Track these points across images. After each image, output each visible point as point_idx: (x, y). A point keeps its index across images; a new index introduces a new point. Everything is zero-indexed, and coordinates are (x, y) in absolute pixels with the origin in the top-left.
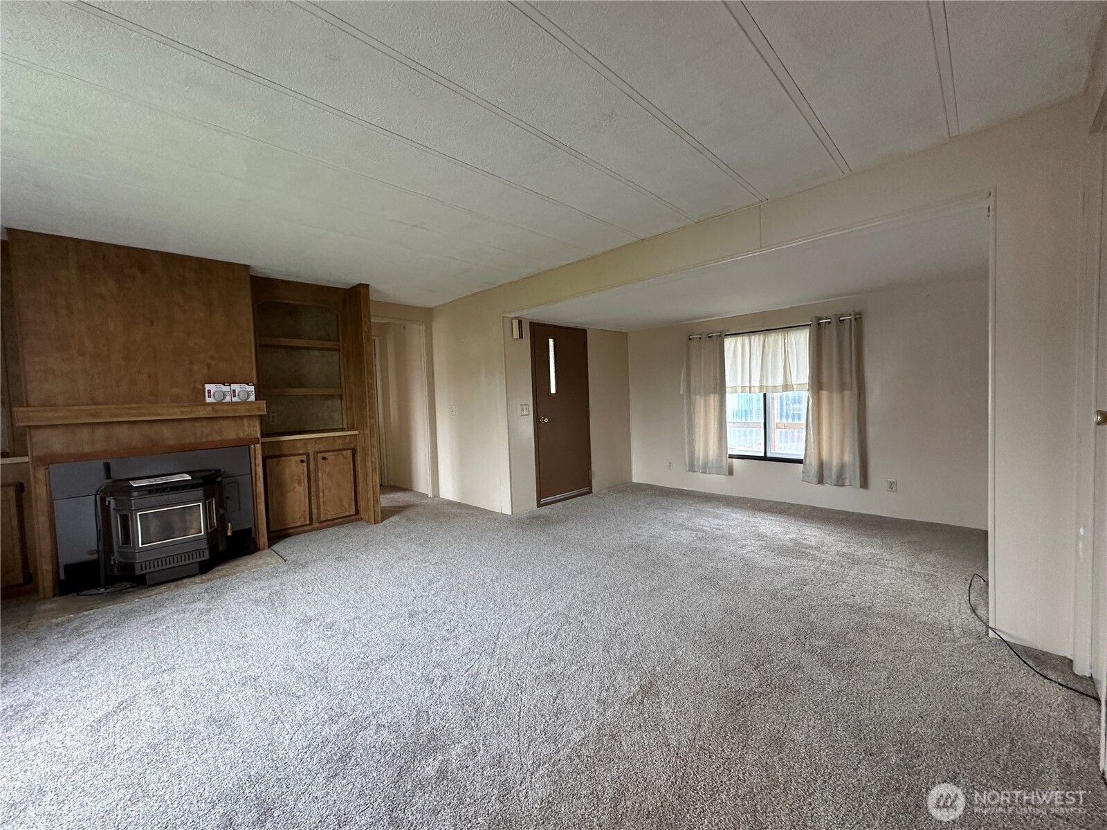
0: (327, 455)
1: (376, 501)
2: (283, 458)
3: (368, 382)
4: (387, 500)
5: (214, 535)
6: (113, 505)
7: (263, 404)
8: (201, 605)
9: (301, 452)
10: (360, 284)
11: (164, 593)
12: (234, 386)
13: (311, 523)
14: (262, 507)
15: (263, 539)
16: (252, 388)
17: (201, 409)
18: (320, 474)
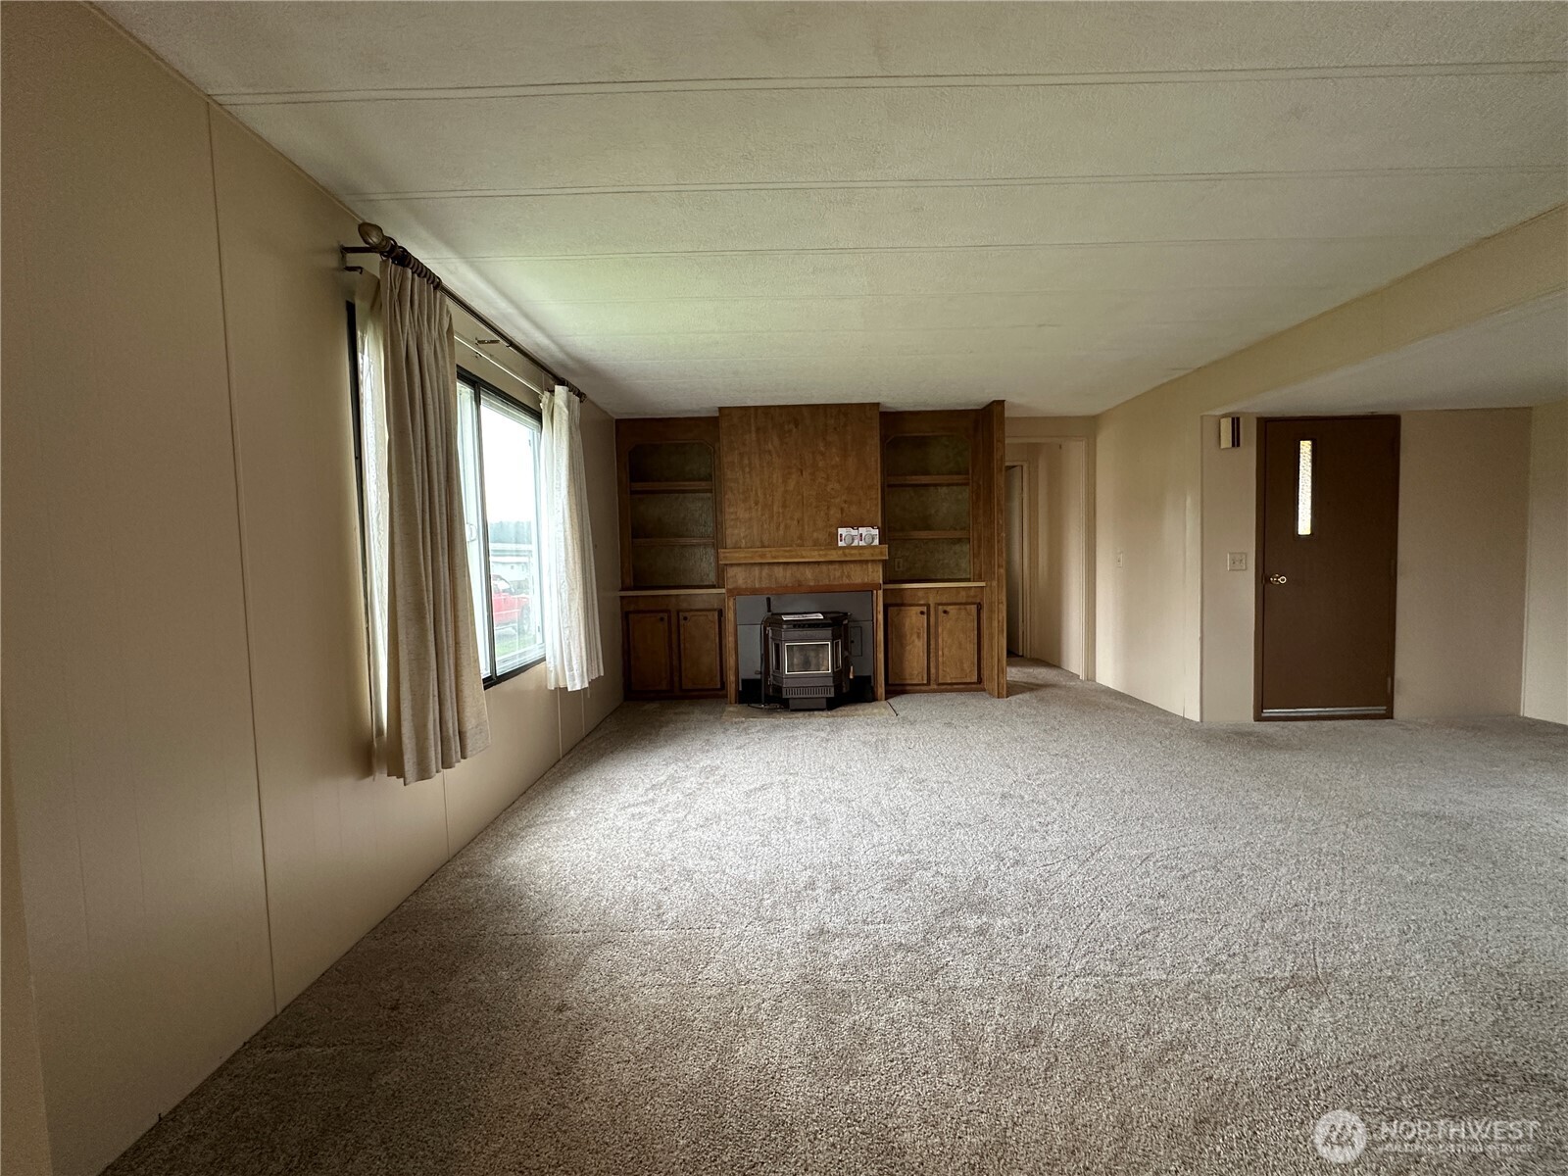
0: (948, 608)
1: (1001, 671)
2: (903, 608)
3: (998, 522)
4: (1015, 674)
5: (839, 675)
6: (770, 635)
7: (885, 548)
8: (823, 734)
9: (922, 602)
10: (994, 401)
11: (800, 718)
12: (861, 530)
13: (929, 683)
14: (881, 656)
15: (881, 690)
16: (876, 532)
17: (834, 552)
18: (940, 630)
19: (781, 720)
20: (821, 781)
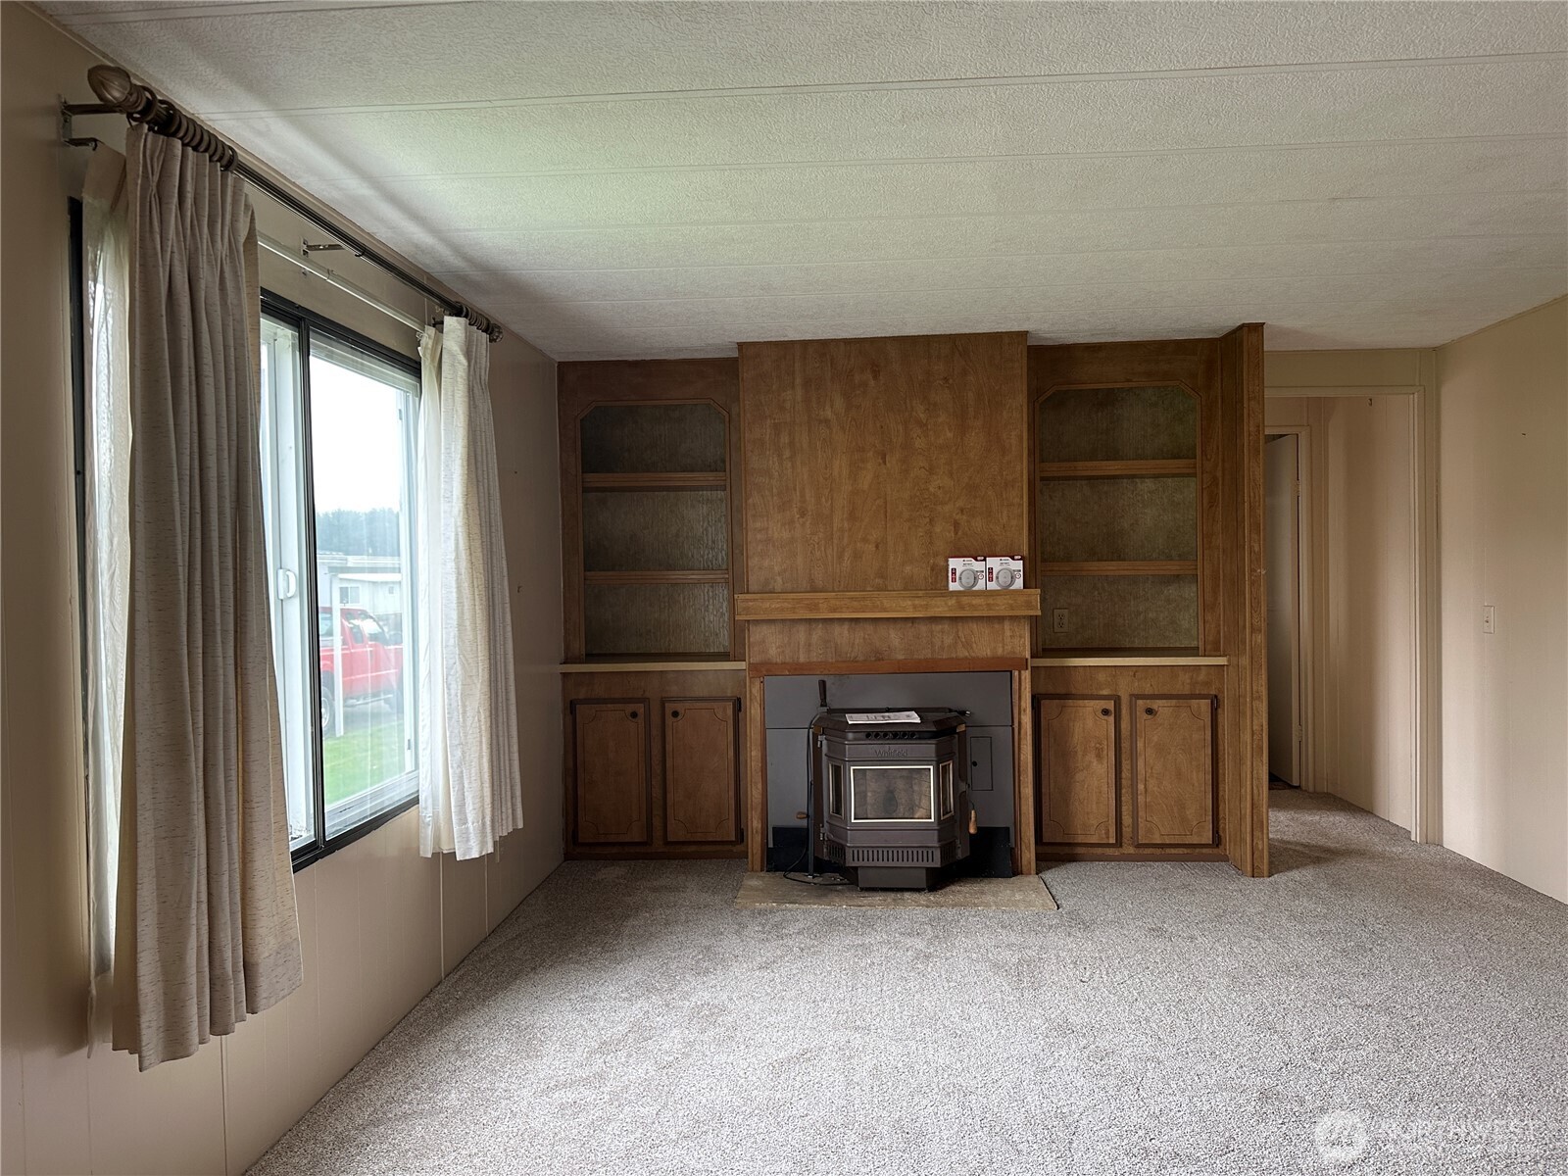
0: (1156, 704)
1: (1259, 825)
2: (1070, 702)
3: (1251, 547)
4: (1286, 824)
5: (949, 824)
6: (825, 749)
7: (1035, 594)
8: (919, 944)
9: (1105, 692)
10: (1243, 325)
11: (876, 906)
12: (992, 562)
13: (1119, 843)
14: (1028, 791)
15: (1028, 854)
16: (1018, 565)
17: (939, 601)
18: (1140, 745)
19: (843, 908)
20: (912, 1043)
